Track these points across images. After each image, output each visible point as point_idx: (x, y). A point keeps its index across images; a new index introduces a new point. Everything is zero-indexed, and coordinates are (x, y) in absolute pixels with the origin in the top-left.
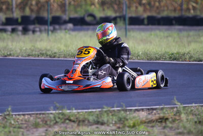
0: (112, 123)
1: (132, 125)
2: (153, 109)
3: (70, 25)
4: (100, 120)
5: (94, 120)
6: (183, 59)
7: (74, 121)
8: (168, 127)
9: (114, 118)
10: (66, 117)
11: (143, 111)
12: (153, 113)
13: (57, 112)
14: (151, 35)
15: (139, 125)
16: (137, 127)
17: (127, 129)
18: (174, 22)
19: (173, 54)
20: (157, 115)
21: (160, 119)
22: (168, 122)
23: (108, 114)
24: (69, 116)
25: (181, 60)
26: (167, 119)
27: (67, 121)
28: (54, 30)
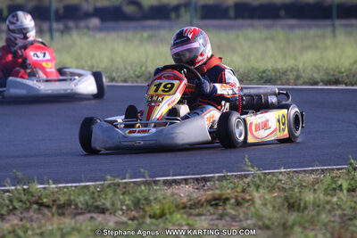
0: (122, 210)
1: (158, 212)
2: (206, 180)
3: (95, 21)
4: (99, 203)
5: (87, 203)
6: (284, 81)
7: (48, 207)
8: (227, 214)
9: (127, 198)
10: (34, 199)
11: (187, 184)
12: (206, 188)
13: (19, 187)
14: (238, 37)
15: (171, 214)
16: (168, 216)
17: (148, 220)
18: (282, 13)
19: (264, 72)
20: (210, 192)
21: (215, 199)
22: (228, 207)
23: (115, 191)
24: (40, 197)
25: (279, 82)
26: (227, 199)
27: (35, 206)
28: (66, 30)
